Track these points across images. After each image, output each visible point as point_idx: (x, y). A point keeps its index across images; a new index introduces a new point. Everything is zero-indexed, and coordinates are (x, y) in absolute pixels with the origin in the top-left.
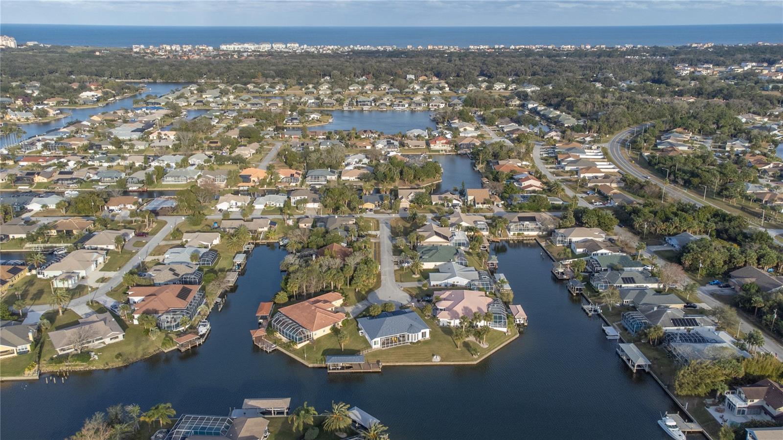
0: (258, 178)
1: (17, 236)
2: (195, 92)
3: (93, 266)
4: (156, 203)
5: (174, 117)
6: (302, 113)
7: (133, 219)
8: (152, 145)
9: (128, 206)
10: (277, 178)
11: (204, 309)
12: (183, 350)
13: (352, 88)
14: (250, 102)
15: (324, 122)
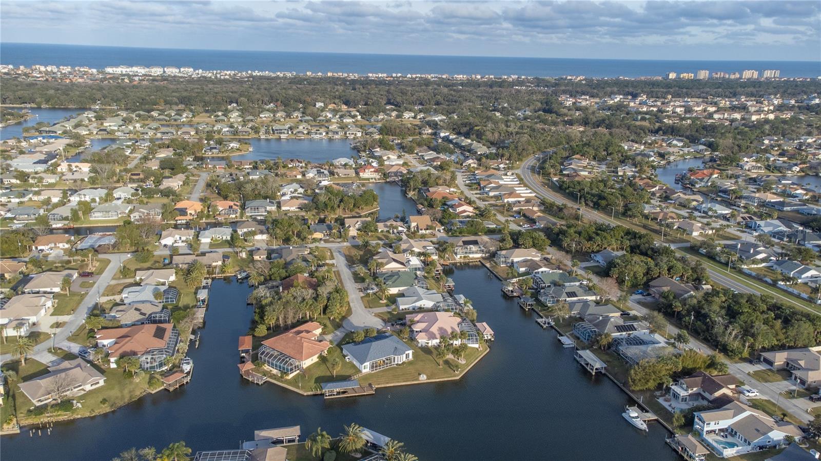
0: (195, 211)
2: (94, 119)
3: (43, 312)
4: (91, 240)
5: (78, 147)
6: (220, 142)
7: (71, 259)
8: (64, 178)
10: (215, 210)
11: (184, 346)
12: (171, 389)
13: (263, 116)
14: (160, 131)
15: (245, 151)
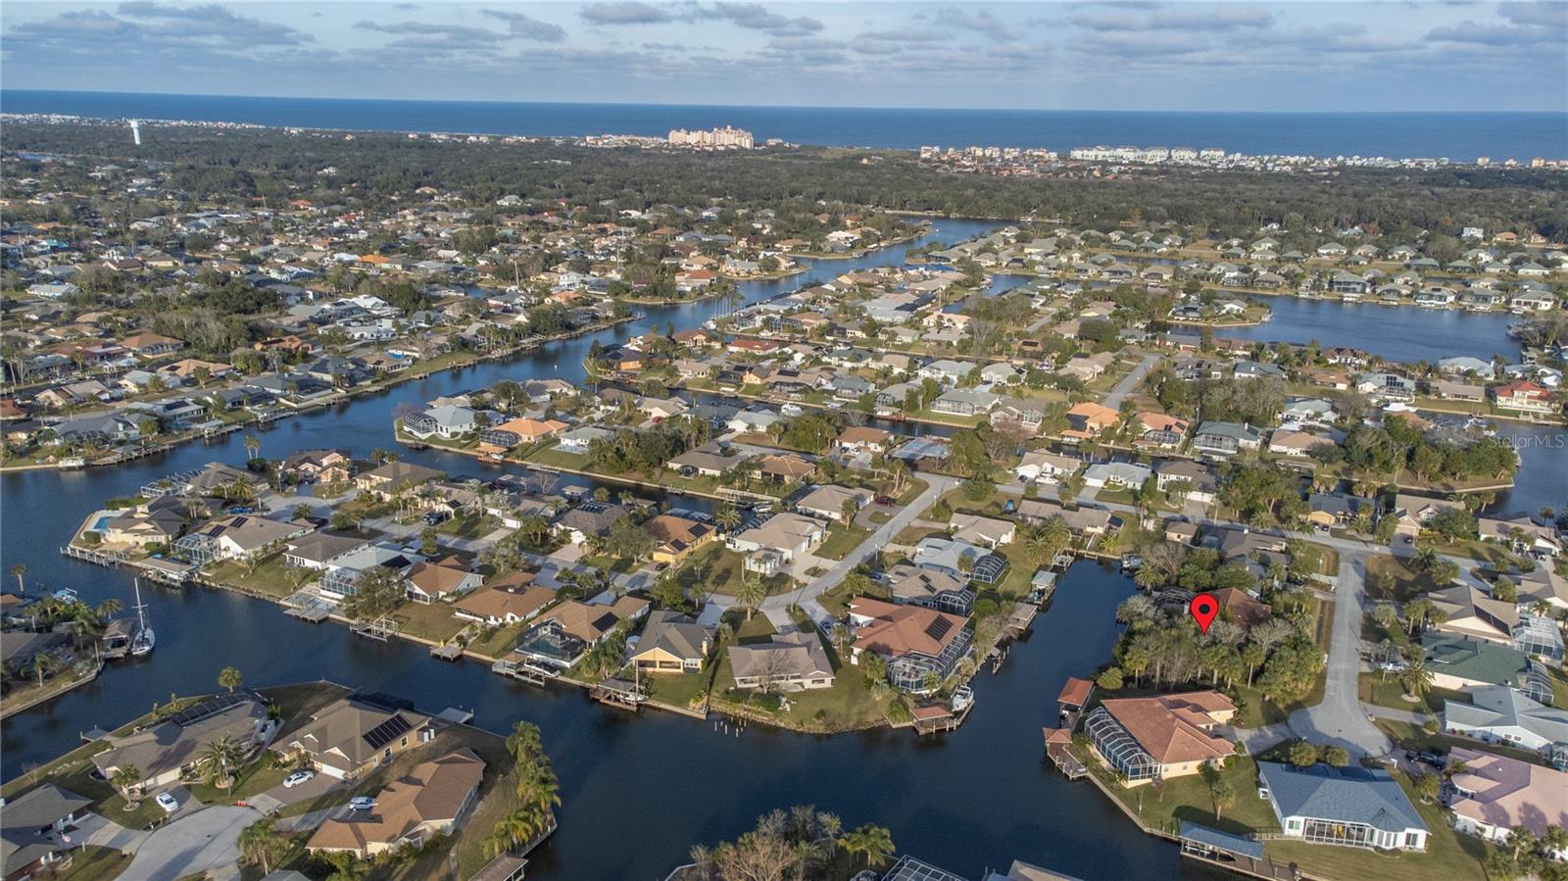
0: (1101, 425)
1: (709, 472)
2: (1013, 241)
3: (805, 545)
4: (917, 447)
5: (969, 287)
6: (1209, 299)
7: (876, 471)
8: (925, 337)
9: (872, 446)
10: (1138, 429)
11: (968, 665)
12: (922, 732)
13: (1325, 252)
14: (1109, 268)
15: (1252, 321)
